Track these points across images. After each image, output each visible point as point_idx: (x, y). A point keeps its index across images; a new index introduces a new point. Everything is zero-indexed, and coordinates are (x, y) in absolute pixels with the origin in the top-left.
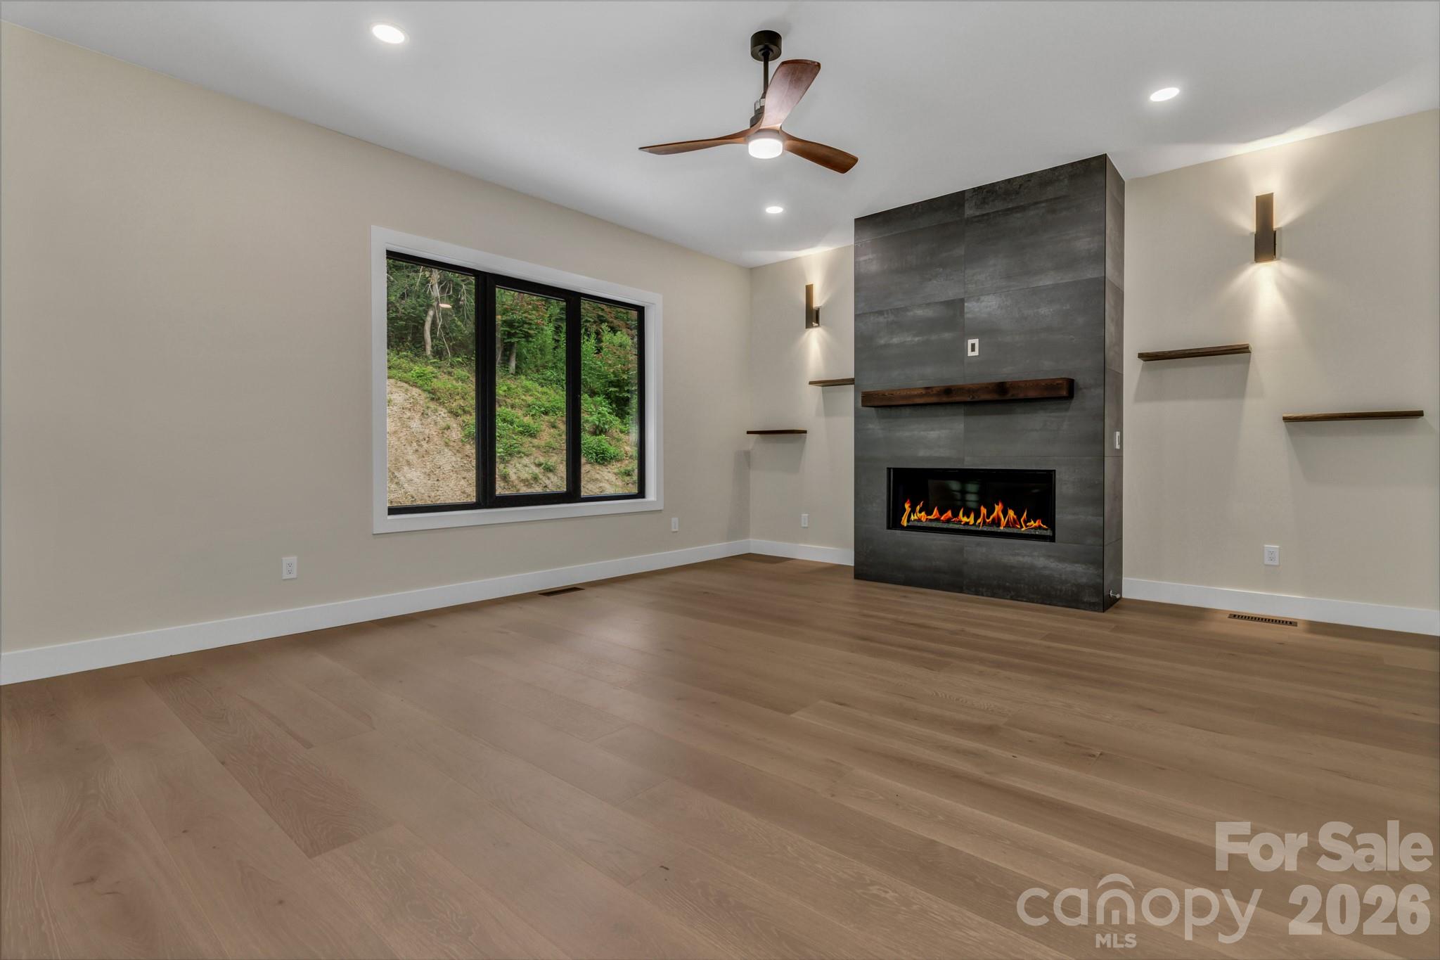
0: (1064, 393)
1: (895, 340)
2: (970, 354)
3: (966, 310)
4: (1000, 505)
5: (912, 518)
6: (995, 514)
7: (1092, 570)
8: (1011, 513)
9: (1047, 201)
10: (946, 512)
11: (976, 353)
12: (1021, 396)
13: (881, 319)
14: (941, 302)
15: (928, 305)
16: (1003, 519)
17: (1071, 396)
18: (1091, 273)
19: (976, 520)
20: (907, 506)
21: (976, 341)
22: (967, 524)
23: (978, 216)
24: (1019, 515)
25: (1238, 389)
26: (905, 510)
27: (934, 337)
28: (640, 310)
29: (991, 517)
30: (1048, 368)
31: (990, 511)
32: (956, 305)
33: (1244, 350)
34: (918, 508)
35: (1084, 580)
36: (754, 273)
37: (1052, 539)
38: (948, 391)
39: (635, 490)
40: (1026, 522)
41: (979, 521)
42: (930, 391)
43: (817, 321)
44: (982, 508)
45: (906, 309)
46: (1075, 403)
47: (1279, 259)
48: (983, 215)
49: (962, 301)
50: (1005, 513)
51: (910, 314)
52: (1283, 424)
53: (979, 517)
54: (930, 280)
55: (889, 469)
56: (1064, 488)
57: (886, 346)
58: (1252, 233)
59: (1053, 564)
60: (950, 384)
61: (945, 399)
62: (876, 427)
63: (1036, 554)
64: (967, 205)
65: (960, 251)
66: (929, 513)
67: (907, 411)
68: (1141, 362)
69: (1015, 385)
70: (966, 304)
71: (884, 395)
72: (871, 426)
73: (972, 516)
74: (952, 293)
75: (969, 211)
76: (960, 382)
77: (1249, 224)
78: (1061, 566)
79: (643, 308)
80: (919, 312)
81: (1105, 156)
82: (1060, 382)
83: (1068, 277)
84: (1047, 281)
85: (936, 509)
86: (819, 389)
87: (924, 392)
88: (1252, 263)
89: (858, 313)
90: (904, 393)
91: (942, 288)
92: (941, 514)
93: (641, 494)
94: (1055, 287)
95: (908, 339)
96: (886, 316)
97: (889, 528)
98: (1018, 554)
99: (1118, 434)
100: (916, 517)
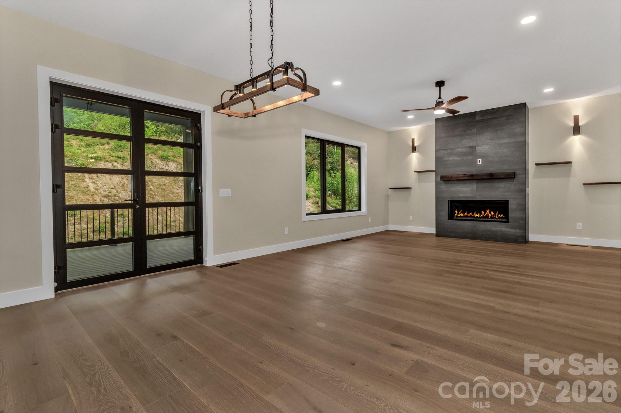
0: (513, 177)
1: (451, 159)
2: (478, 163)
3: (477, 150)
4: (488, 210)
5: (458, 215)
6: (487, 213)
7: (522, 231)
8: (492, 213)
9: (505, 116)
10: (470, 213)
11: (481, 163)
12: (498, 177)
13: (445, 152)
14: (467, 147)
15: (463, 147)
16: (489, 215)
17: (514, 177)
18: (521, 139)
19: (480, 215)
20: (456, 212)
21: (481, 160)
22: (477, 217)
23: (481, 120)
24: (495, 213)
25: (568, 174)
26: (455, 213)
27: (465, 158)
28: (359, 148)
29: (485, 214)
30: (505, 168)
31: (485, 212)
32: (473, 148)
33: (571, 162)
34: (460, 212)
35: (519, 234)
36: (389, 133)
37: (508, 222)
38: (472, 175)
39: (356, 208)
40: (497, 215)
41: (481, 216)
42: (465, 175)
43: (416, 151)
44: (482, 211)
45: (455, 149)
46: (515, 179)
47: (581, 135)
48: (482, 120)
49: (475, 146)
50: (490, 213)
51: (456, 150)
52: (583, 185)
53: (481, 214)
54: (464, 139)
55: (448, 201)
56: (512, 205)
57: (448, 160)
58: (572, 126)
59: (508, 230)
60: (472, 173)
61: (471, 178)
62: (444, 187)
63: (502, 227)
64: (477, 116)
65: (475, 131)
66: (464, 214)
67: (456, 182)
68: (535, 166)
69: (495, 174)
70: (477, 148)
71: (448, 177)
72: (442, 186)
73: (479, 214)
74: (471, 144)
75: (478, 118)
76: (475, 173)
77: (572, 124)
78: (511, 230)
79: (360, 147)
80: (460, 150)
81: (526, 103)
82: (512, 173)
83: (513, 140)
84: (504, 141)
85: (466, 212)
86: (416, 173)
87: (463, 176)
88: (572, 136)
89: (436, 149)
90: (456, 176)
91: (467, 142)
92: (468, 214)
93: (360, 209)
94: (509, 143)
95: (456, 158)
96: (447, 151)
97: (449, 219)
98: (496, 227)
99: (528, 189)
100: (459, 215)
